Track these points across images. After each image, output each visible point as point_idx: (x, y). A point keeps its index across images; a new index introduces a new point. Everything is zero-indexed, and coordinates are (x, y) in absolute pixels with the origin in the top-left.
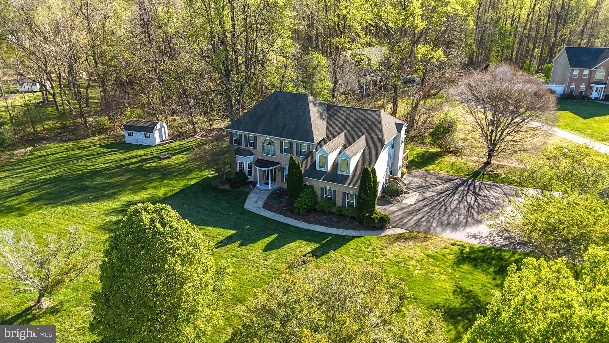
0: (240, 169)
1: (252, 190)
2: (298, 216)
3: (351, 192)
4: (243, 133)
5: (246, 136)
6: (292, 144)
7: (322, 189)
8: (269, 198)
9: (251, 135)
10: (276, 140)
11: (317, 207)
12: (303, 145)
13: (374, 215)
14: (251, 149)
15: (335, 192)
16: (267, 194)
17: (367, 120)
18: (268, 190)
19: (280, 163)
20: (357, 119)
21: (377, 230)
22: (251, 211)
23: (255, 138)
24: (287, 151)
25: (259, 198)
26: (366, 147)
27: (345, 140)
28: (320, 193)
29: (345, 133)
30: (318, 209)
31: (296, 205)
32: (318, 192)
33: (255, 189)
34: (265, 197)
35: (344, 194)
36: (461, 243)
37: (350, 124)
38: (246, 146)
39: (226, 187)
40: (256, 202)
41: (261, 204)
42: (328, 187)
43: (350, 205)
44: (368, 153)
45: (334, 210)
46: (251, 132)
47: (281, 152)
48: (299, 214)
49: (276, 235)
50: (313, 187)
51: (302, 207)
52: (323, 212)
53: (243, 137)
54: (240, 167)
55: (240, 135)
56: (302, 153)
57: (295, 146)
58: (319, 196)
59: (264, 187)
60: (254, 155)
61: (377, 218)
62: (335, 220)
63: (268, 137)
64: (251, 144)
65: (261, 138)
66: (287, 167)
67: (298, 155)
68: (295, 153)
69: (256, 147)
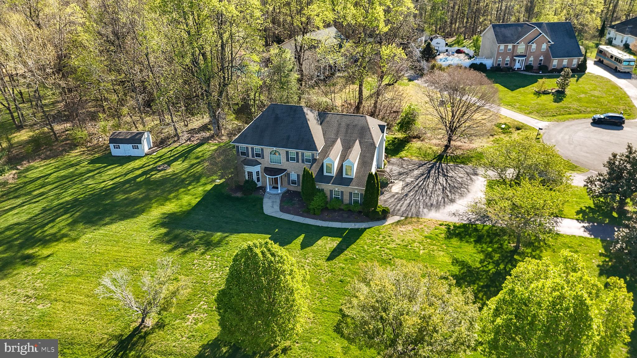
0: (249, 178)
1: (264, 195)
2: (314, 216)
3: (356, 192)
4: (250, 146)
5: (252, 149)
6: (297, 153)
7: (331, 191)
8: (282, 201)
9: (257, 148)
10: (282, 151)
11: (328, 206)
12: (308, 154)
13: (378, 208)
14: (259, 159)
15: (342, 192)
16: (279, 198)
17: (356, 125)
18: (278, 194)
19: (286, 170)
20: (348, 125)
21: (381, 220)
22: (272, 216)
23: (262, 150)
24: (293, 159)
25: (273, 202)
26: (361, 151)
27: (342, 145)
28: (329, 194)
29: (340, 139)
30: (329, 208)
31: (311, 207)
32: (328, 194)
33: (266, 195)
34: (278, 201)
35: (351, 194)
36: (447, 223)
37: (343, 130)
38: (253, 156)
39: (239, 195)
40: (273, 207)
41: (277, 207)
42: (337, 189)
43: (356, 202)
44: (364, 156)
45: (343, 207)
46: (257, 145)
47: (288, 160)
48: (314, 214)
49: (303, 236)
50: (323, 190)
51: (316, 208)
52: (334, 210)
53: (250, 150)
54: (248, 176)
55: (247, 148)
56: (308, 161)
57: (300, 155)
58: (329, 197)
59: (274, 191)
60: (261, 164)
61: (380, 211)
62: (345, 215)
63: (275, 149)
64: (258, 155)
65: (267, 150)
66: (293, 172)
67: (303, 162)
68: (300, 161)
69: (263, 158)
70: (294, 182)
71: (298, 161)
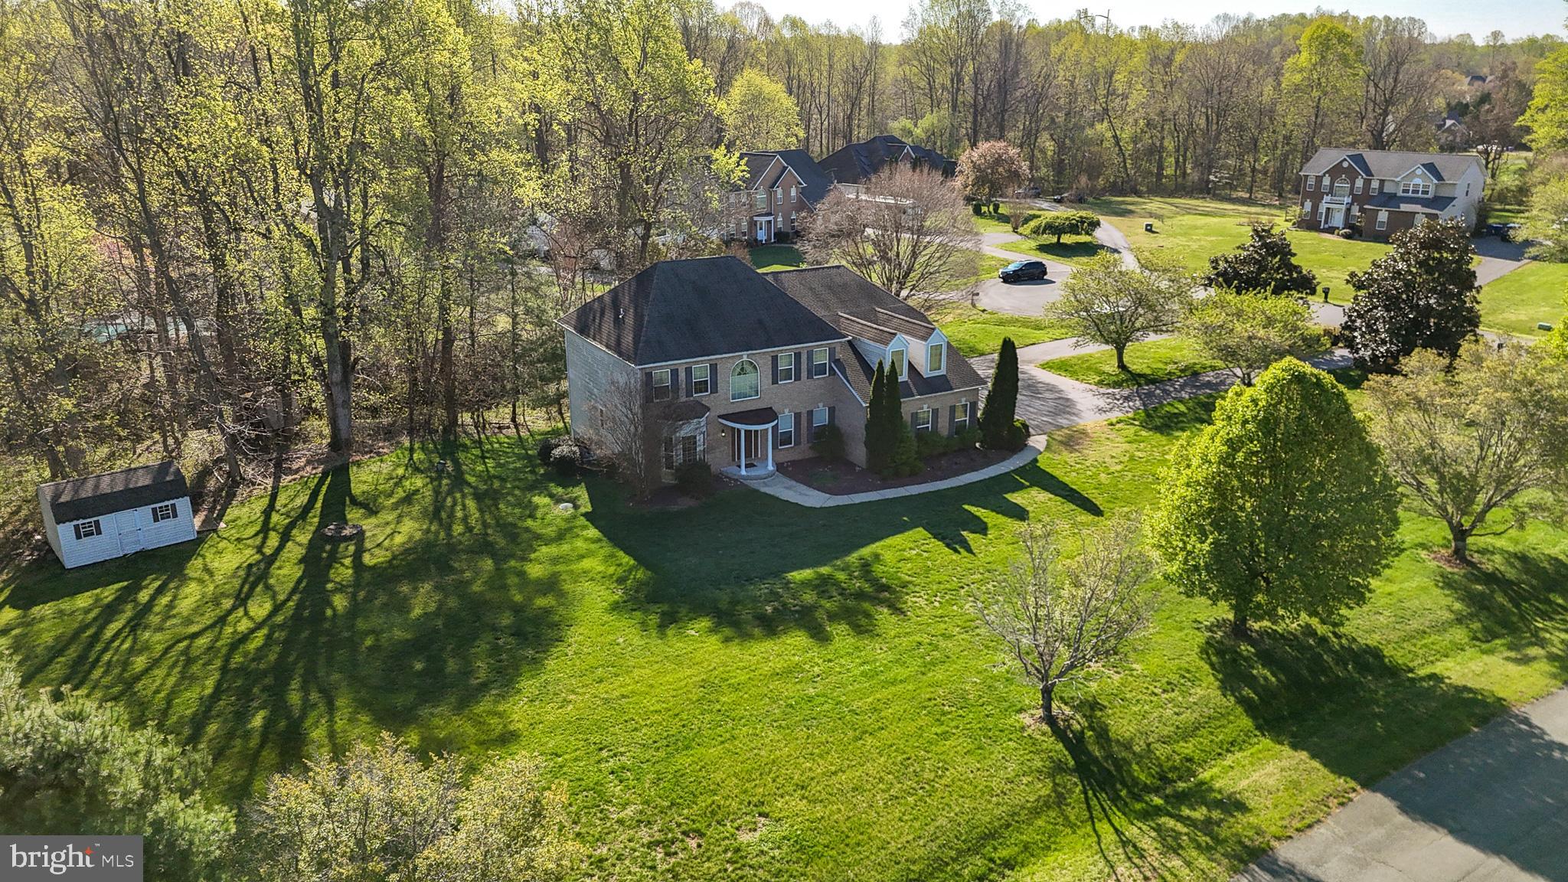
0: (684, 456)
3: (964, 401)
4: (681, 364)
5: (688, 371)
6: (798, 355)
8: (802, 481)
9: (700, 367)
10: (761, 357)
12: (821, 350)
14: (703, 397)
15: (935, 412)
16: (785, 478)
17: (845, 284)
19: (771, 409)
20: (829, 288)
23: (714, 368)
24: (787, 375)
25: (788, 488)
32: (909, 425)
34: (795, 483)
35: (953, 409)
37: (829, 297)
38: (689, 394)
42: (924, 407)
43: (960, 428)
46: (701, 356)
47: (775, 382)
53: (682, 375)
54: (684, 451)
55: (675, 373)
56: (821, 369)
57: (803, 357)
58: (909, 433)
59: (759, 472)
60: (709, 409)
63: (744, 356)
64: (701, 387)
65: (729, 362)
66: (787, 411)
67: (810, 376)
68: (804, 374)
69: (714, 390)
70: (785, 439)
71: (798, 378)
